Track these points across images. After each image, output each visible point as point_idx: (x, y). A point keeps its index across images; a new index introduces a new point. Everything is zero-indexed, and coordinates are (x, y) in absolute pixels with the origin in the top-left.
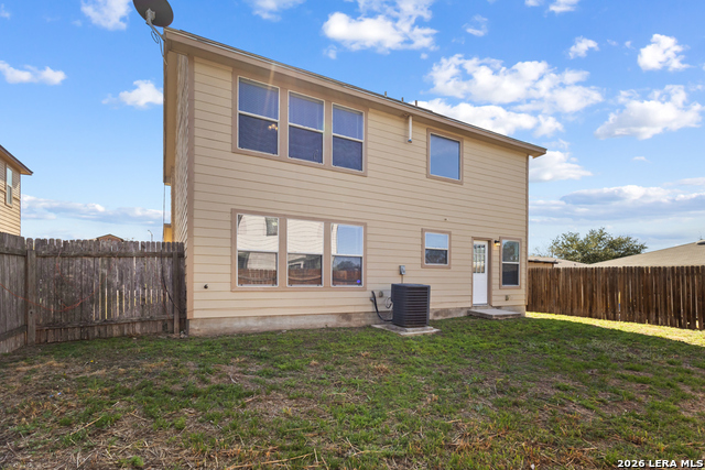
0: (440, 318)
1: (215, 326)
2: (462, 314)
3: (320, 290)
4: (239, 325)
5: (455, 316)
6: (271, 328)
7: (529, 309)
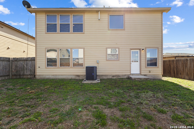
0: (115, 78)
1: (42, 77)
2: (125, 77)
3: (69, 68)
4: (47, 77)
5: (122, 77)
6: (55, 78)
7: (163, 76)
